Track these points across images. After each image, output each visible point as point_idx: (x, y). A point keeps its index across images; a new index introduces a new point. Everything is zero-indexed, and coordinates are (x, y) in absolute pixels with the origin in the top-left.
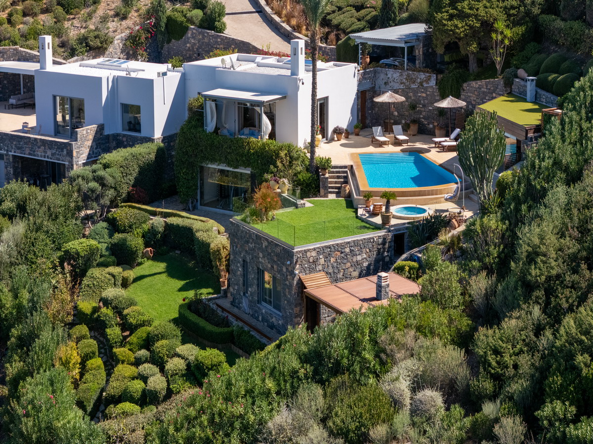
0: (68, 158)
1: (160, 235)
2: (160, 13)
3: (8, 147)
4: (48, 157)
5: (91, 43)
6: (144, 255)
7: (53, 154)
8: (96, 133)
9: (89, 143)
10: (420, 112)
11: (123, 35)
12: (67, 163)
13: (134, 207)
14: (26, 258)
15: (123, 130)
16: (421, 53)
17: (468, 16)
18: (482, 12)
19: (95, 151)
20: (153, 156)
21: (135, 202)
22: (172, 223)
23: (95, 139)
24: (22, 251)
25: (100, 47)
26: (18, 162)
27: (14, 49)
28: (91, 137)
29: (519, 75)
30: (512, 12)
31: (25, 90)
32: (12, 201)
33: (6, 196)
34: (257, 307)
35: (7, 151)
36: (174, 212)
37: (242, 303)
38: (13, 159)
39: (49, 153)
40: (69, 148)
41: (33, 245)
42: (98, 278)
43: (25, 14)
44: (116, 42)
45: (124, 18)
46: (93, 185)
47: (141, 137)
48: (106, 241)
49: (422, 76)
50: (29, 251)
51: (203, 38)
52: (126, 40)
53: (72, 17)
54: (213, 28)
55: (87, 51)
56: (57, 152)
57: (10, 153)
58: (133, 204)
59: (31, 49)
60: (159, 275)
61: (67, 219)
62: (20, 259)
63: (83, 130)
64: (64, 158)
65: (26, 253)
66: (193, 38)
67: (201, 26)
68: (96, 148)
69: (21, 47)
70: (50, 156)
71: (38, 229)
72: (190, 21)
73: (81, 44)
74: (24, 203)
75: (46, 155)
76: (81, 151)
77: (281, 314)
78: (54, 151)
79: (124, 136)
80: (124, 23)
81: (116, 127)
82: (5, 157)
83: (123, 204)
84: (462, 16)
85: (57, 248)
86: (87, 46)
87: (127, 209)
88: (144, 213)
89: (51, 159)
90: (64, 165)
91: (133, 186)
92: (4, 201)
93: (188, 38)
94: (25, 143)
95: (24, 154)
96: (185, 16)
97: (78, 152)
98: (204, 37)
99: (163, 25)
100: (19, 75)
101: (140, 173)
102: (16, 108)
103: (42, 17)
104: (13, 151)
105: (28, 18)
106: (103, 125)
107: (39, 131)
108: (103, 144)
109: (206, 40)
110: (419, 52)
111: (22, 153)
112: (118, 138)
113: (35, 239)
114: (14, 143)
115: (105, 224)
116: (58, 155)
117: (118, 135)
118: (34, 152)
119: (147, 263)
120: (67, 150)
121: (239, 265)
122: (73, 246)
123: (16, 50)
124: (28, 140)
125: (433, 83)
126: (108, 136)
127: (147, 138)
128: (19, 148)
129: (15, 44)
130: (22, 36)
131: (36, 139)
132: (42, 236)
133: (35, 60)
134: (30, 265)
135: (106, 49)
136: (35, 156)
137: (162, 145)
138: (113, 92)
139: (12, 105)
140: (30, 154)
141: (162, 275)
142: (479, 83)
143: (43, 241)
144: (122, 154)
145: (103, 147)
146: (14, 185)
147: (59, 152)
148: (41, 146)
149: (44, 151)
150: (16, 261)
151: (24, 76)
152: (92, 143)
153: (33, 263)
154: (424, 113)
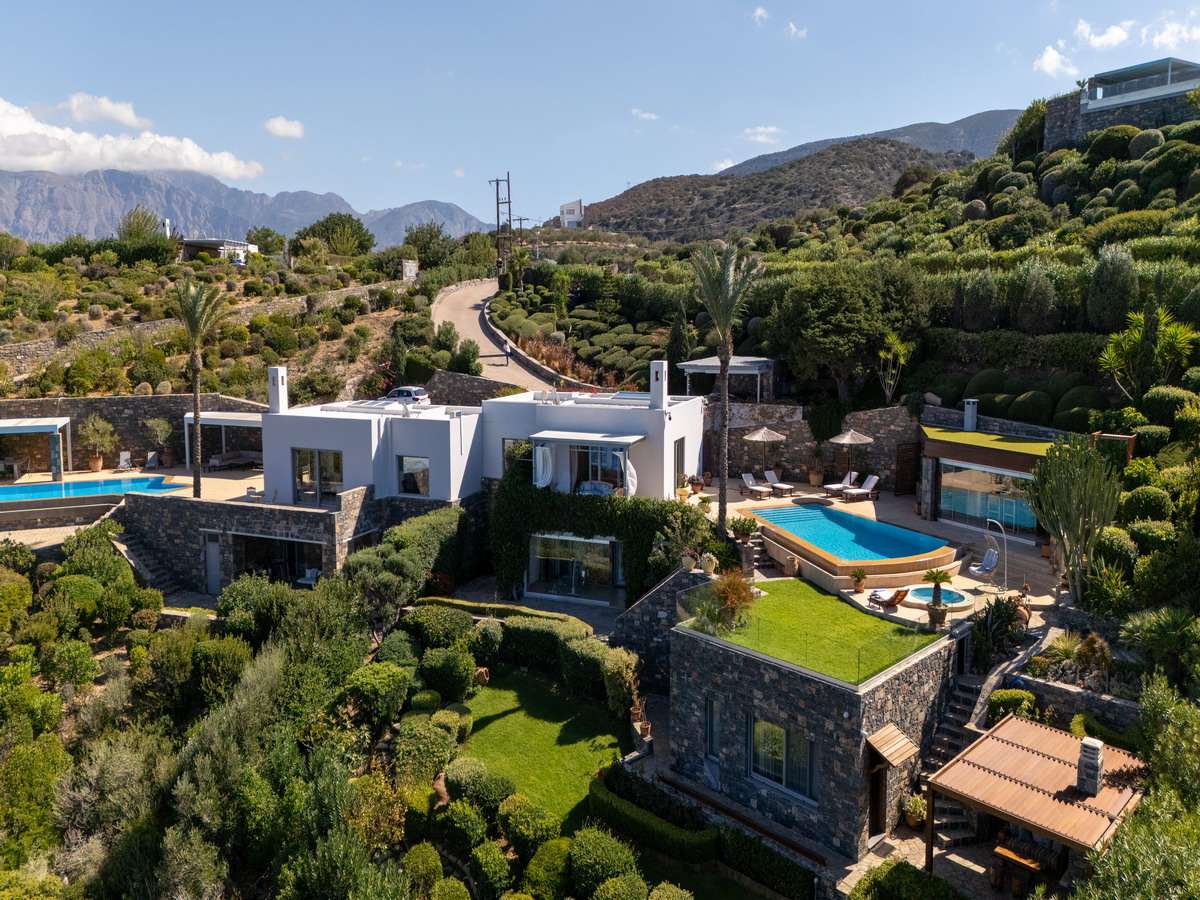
0: (326, 536)
1: (497, 646)
2: (399, 354)
3: (225, 523)
4: (292, 536)
5: (318, 387)
6: (478, 681)
7: (301, 531)
8: (365, 499)
9: (356, 513)
10: (782, 455)
11: (355, 379)
12: (324, 543)
13: (443, 604)
14: (287, 709)
15: (400, 492)
16: (771, 382)
17: (849, 331)
18: (865, 325)
19: (364, 523)
20: (454, 526)
21: (440, 595)
22: (516, 626)
23: (365, 507)
24: (280, 699)
25: (330, 393)
26: (241, 544)
27: (213, 396)
28: (358, 504)
29: (927, 400)
30: (897, 325)
31: (228, 448)
32: (247, 608)
33: (235, 600)
34: (745, 782)
35: (224, 529)
36: (511, 607)
37: (702, 771)
38: (234, 541)
39: (294, 529)
40: (328, 520)
41: (299, 686)
42: (425, 738)
43: (223, 356)
44: (347, 387)
45: (352, 360)
46: (386, 576)
47: (429, 501)
48: (410, 661)
49: (783, 409)
50: (291, 697)
51: (455, 383)
52: (359, 385)
53: (284, 359)
54: (468, 370)
55: (313, 397)
56: (309, 528)
57: (228, 532)
58: (440, 599)
59: (236, 396)
60: (512, 715)
61: (347, 634)
62: (276, 712)
63: (349, 494)
64: (319, 536)
65: (286, 700)
66: (441, 382)
67: (451, 368)
68: (365, 519)
69: (222, 394)
70: (297, 534)
71: (304, 658)
72: (435, 362)
73: (305, 388)
74: (268, 610)
75: (290, 533)
76: (346, 527)
77: (816, 804)
78: (302, 527)
79: (403, 500)
80: (352, 366)
81: (391, 489)
82: (220, 538)
83: (421, 599)
84: (839, 330)
85: (334, 683)
86: (312, 391)
87: (434, 608)
88: (463, 612)
89: (297, 537)
90: (321, 545)
91: (433, 571)
92: (232, 608)
93: (435, 383)
94: (255, 517)
95: (253, 532)
96: (429, 358)
97: (341, 527)
98: (455, 381)
99: (403, 368)
100: (220, 427)
101: (441, 552)
102: (223, 470)
103: (247, 359)
104: (233, 528)
105: (228, 359)
106: (374, 486)
107: (275, 498)
108: (374, 512)
109: (458, 385)
110: (768, 381)
111: (249, 532)
112: (393, 503)
113: (301, 675)
114: (237, 517)
115: (401, 635)
116: (310, 531)
117: (393, 499)
118: (270, 528)
119: (483, 692)
120: (325, 524)
121: (694, 706)
122: (365, 680)
123: (216, 397)
124: (258, 512)
125: (798, 416)
126: (380, 501)
127: (440, 501)
128: (243, 525)
129: (215, 390)
130: (222, 381)
131: (272, 511)
132: (311, 668)
133: (242, 409)
134: (293, 719)
135: (337, 394)
136: (270, 534)
137: (463, 510)
138: (386, 441)
139: (214, 466)
140: (262, 532)
141: (517, 714)
142: (869, 413)
143: (313, 676)
144: (417, 526)
145: (373, 516)
146: (245, 583)
147: (312, 527)
148: (281, 519)
149: (286, 528)
150: (271, 717)
151: (228, 427)
152: (360, 512)
153: (296, 714)
154: (787, 456)
